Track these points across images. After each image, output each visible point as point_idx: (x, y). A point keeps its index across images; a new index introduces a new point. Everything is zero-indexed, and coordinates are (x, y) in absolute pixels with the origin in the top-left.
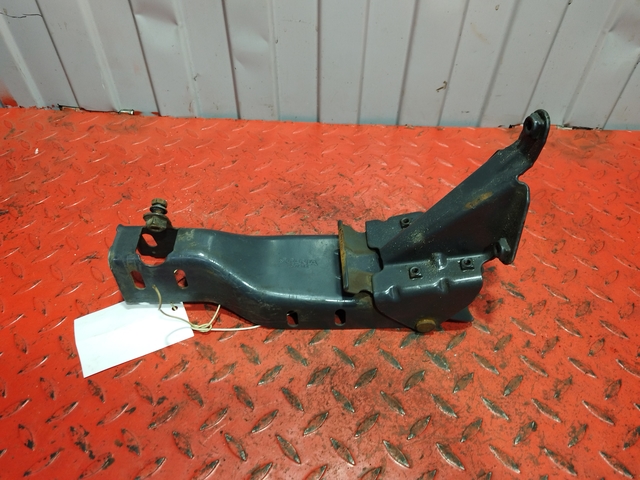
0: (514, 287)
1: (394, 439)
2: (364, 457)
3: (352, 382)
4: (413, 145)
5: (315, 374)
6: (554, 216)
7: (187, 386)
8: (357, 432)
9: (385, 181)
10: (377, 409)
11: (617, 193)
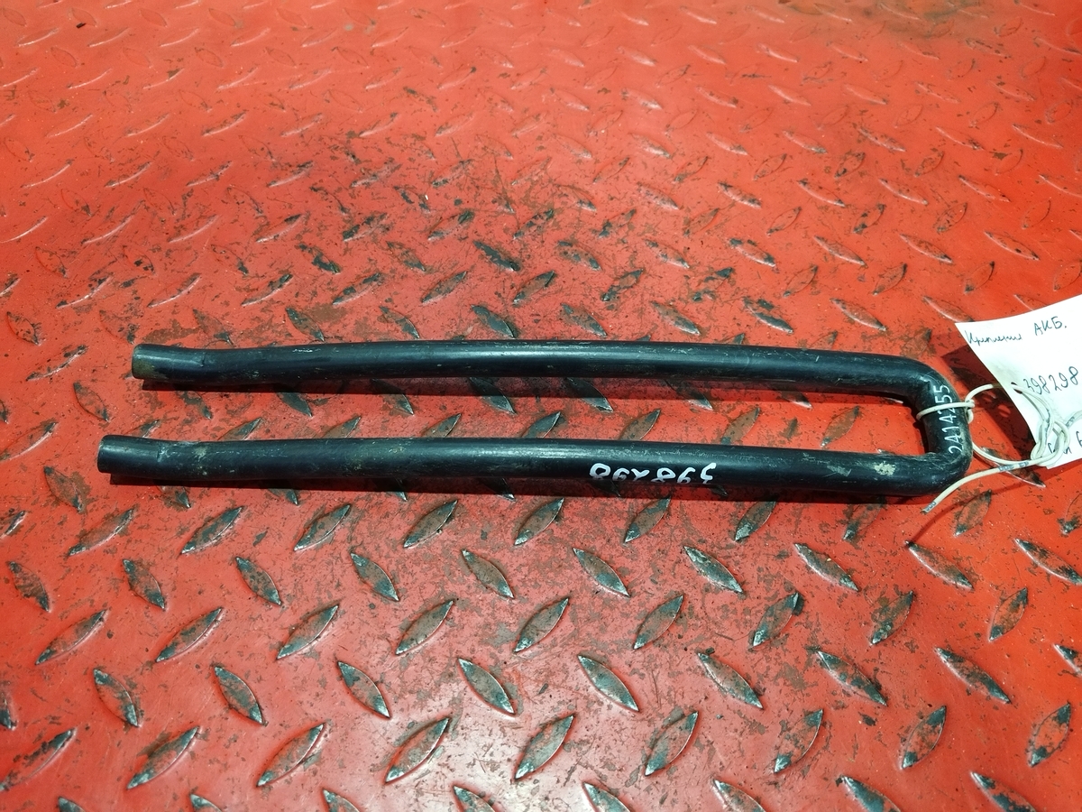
0: (770, 307)
1: (483, 654)
2: (412, 698)
3: (398, 535)
4: (571, 23)
5: (315, 522)
6: (862, 157)
7: (16, 568)
8: (401, 643)
9: (505, 101)
10: (451, 589)
11: (997, 105)
